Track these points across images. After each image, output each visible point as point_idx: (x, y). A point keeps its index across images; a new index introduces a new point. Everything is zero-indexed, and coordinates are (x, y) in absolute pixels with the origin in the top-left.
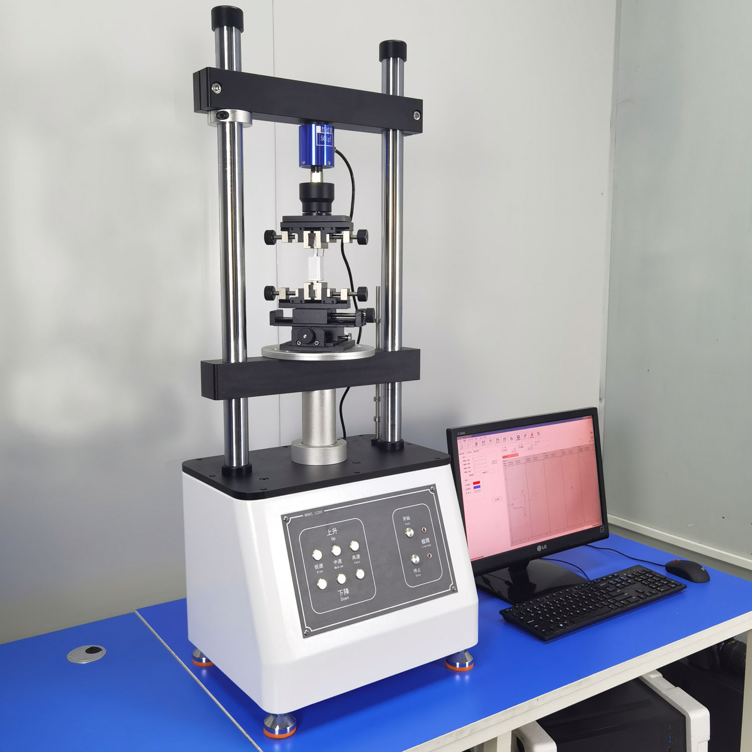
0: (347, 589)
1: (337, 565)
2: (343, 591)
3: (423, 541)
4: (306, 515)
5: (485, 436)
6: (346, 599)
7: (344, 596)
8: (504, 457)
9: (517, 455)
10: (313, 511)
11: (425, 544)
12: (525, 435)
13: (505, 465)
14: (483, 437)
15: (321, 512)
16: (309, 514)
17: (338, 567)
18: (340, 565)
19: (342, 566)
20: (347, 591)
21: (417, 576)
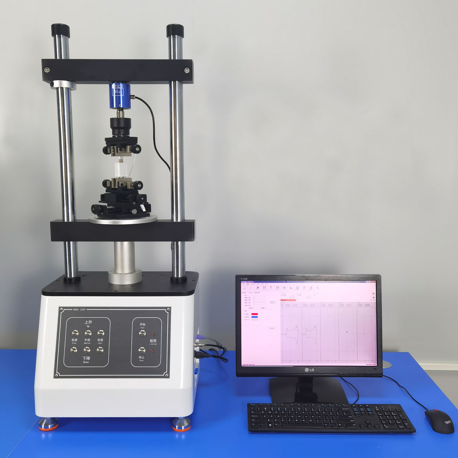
0: (89, 357)
1: (87, 342)
2: (86, 358)
3: (151, 341)
4: (74, 310)
5: (266, 283)
6: (87, 362)
7: (85, 360)
8: (282, 300)
9: (295, 300)
10: (79, 308)
11: (152, 343)
12: (304, 287)
13: (282, 305)
14: (264, 284)
15: (84, 310)
16: (77, 310)
17: (87, 343)
18: (89, 342)
19: (90, 343)
20: (88, 358)
21: (140, 361)
